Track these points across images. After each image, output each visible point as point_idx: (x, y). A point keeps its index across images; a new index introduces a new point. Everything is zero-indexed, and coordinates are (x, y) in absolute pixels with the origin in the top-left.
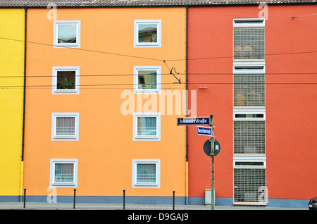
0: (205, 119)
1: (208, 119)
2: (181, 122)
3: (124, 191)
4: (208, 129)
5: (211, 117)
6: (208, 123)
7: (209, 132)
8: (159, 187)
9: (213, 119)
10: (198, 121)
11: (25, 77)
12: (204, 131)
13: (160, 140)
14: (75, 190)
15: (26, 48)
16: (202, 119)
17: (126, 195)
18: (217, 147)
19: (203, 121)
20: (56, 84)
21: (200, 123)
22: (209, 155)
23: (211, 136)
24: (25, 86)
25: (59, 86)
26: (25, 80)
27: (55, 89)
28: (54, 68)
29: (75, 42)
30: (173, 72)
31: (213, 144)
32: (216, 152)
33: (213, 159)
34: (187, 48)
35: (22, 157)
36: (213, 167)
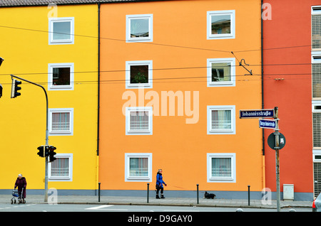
0: (269, 111)
1: (272, 112)
2: (244, 114)
3: (198, 185)
4: (272, 122)
5: (276, 109)
6: (272, 115)
7: (273, 125)
8: (235, 181)
9: (277, 111)
10: (261, 114)
11: (99, 72)
12: (267, 124)
13: (235, 133)
14: (148, 184)
15: (99, 43)
16: (265, 111)
17: (199, 189)
18: (282, 141)
19: (267, 114)
20: (129, 79)
21: (264, 116)
22: (273, 148)
23: (275, 129)
24: (99, 81)
25: (133, 81)
26: (99, 75)
27: (128, 83)
28: (127, 62)
29: (147, 36)
30: (243, 64)
31: (277, 138)
32: (281, 146)
33: (278, 153)
34: (262, 38)
35: (98, 151)
36: (278, 161)
